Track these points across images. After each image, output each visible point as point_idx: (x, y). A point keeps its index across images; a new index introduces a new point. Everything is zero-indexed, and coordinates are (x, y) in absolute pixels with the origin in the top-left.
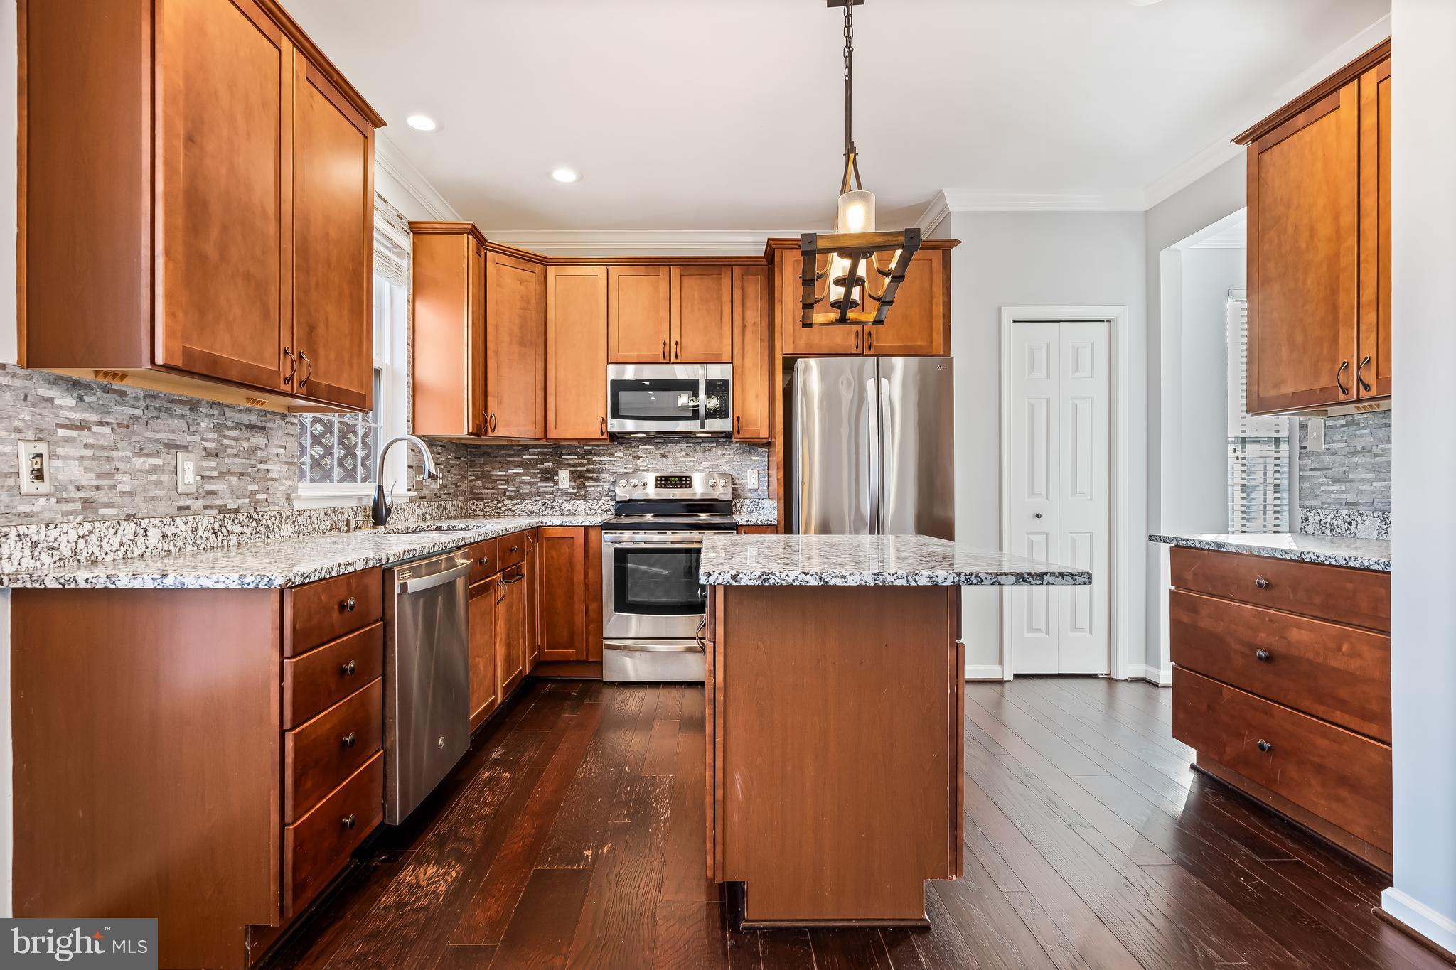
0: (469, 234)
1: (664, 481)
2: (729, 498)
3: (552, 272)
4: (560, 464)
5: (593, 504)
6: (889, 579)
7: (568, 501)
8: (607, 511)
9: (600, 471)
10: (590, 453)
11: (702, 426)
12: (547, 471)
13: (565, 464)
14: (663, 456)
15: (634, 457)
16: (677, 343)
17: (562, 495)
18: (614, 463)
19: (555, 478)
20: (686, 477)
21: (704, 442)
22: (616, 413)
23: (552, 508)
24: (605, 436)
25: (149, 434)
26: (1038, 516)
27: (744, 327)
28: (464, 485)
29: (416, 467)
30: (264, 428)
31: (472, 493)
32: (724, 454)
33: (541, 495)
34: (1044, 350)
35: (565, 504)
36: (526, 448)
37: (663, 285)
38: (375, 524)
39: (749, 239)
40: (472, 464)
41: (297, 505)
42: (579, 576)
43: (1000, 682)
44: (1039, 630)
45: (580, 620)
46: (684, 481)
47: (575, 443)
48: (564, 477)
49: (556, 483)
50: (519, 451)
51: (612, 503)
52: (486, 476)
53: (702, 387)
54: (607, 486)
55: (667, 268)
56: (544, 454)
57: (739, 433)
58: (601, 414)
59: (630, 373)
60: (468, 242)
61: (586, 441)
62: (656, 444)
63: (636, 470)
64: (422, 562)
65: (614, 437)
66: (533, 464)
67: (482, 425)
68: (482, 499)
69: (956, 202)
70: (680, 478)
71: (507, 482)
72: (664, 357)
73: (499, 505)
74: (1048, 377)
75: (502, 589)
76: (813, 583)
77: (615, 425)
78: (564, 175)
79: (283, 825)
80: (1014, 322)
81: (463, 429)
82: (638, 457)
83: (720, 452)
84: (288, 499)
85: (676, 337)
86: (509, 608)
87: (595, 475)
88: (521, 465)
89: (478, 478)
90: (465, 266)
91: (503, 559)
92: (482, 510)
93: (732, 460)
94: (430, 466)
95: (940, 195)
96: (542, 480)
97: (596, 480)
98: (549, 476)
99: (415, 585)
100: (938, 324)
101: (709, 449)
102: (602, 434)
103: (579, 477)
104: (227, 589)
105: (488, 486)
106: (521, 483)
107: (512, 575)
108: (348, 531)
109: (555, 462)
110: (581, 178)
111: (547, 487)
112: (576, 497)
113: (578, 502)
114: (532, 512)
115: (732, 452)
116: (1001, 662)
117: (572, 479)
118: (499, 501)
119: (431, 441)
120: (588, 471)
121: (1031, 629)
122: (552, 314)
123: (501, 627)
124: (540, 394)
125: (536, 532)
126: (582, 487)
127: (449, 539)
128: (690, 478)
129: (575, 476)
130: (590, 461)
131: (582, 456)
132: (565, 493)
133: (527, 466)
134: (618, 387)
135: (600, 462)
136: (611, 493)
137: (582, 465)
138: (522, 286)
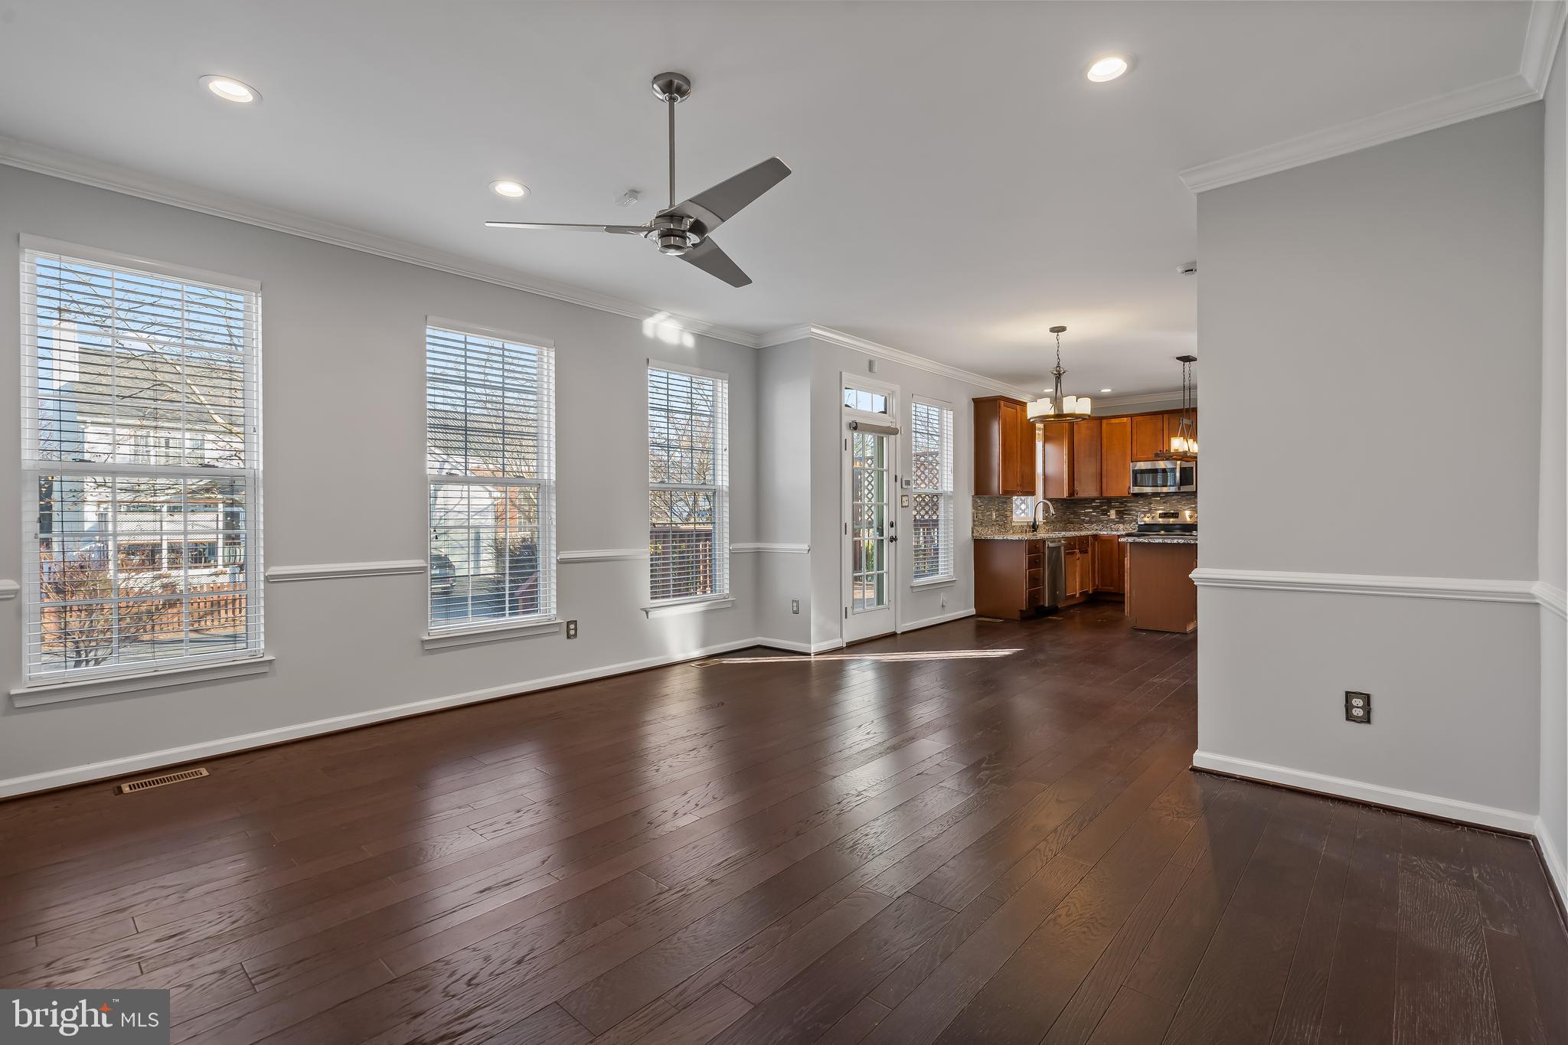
1: (1165, 515)
3: (1105, 423)
4: (1111, 507)
5: (1127, 526)
7: (1114, 524)
8: (1133, 528)
9: (1132, 510)
10: (1126, 502)
11: (1179, 489)
12: (1104, 510)
13: (1113, 507)
14: (1164, 503)
15: (1148, 504)
16: (1167, 450)
18: (1138, 507)
19: (1108, 513)
20: (1175, 513)
22: (1135, 484)
23: (1106, 527)
24: (1133, 495)
28: (1065, 517)
29: (1046, 509)
33: (1102, 521)
35: (1113, 526)
36: (1093, 500)
37: (1160, 424)
38: (1033, 531)
40: (1068, 508)
45: (1116, 575)
46: (1174, 515)
48: (1113, 514)
49: (1109, 516)
50: (1090, 501)
51: (1137, 524)
52: (1074, 513)
53: (1178, 470)
54: (1134, 517)
56: (1103, 502)
58: (1129, 484)
59: (1142, 465)
61: (1125, 497)
62: (1161, 497)
63: (1150, 510)
64: (1053, 540)
65: (1136, 495)
66: (1097, 507)
67: (1072, 492)
68: (1073, 521)
70: (1172, 514)
71: (1085, 516)
73: (1081, 526)
75: (1078, 555)
77: (1136, 490)
79: (1026, 589)
81: (1065, 495)
82: (1150, 504)
85: (1166, 447)
86: (1082, 565)
87: (1128, 512)
88: (1092, 508)
89: (1072, 514)
91: (1079, 545)
94: (1052, 511)
96: (1102, 514)
97: (1129, 514)
98: (1105, 513)
99: (1051, 545)
101: (1191, 499)
102: (1131, 493)
103: (1120, 513)
106: (1092, 515)
107: (1084, 552)
108: (1024, 531)
109: (1108, 506)
111: (1104, 517)
112: (1119, 523)
113: (1119, 525)
114: (1095, 528)
117: (1116, 514)
118: (1081, 524)
119: (1051, 500)
120: (1124, 510)
122: (1105, 440)
123: (1078, 569)
124: (1099, 477)
125: (1095, 537)
126: (1122, 518)
127: (1060, 535)
128: (1178, 513)
129: (1118, 513)
130: (1126, 506)
131: (1121, 503)
132: (1113, 521)
133: (1094, 508)
134: (1135, 472)
135: (1131, 506)
136: (1136, 521)
137: (1122, 508)
138: (1090, 431)
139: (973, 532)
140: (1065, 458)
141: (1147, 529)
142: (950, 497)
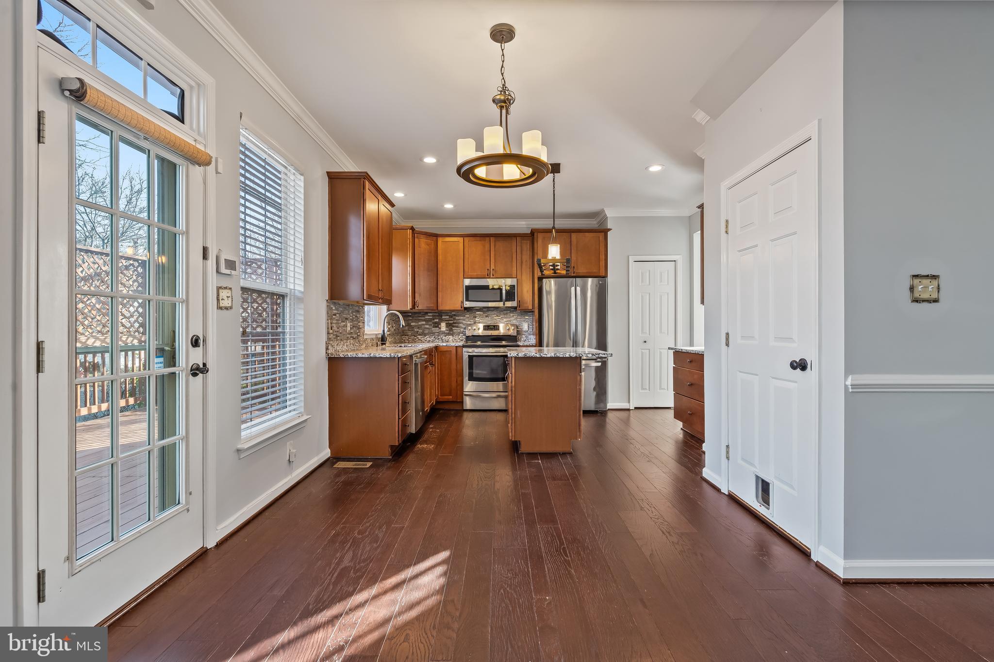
0: (410, 229)
1: (487, 328)
2: (515, 334)
3: (440, 240)
4: (442, 320)
5: (456, 338)
6: (558, 355)
7: (445, 336)
8: (462, 340)
9: (459, 323)
10: (455, 315)
11: (504, 304)
12: (436, 323)
13: (443, 320)
14: (486, 316)
15: (474, 317)
16: (493, 270)
17: (442, 333)
18: (465, 320)
19: (439, 326)
20: (497, 326)
21: (504, 311)
22: (467, 300)
23: (438, 339)
24: (463, 309)
25: (343, 316)
26: (645, 342)
27: (522, 262)
29: (388, 322)
31: (403, 333)
32: (513, 316)
34: (648, 272)
35: (444, 338)
36: (427, 313)
37: (487, 246)
38: (384, 344)
39: (524, 223)
41: (365, 337)
42: (454, 366)
43: (629, 410)
44: (646, 389)
45: (454, 385)
46: (496, 328)
47: (448, 311)
48: (443, 326)
49: (440, 328)
50: (424, 314)
51: (465, 336)
54: (462, 330)
55: (489, 238)
56: (435, 316)
57: (520, 307)
58: (461, 299)
59: (473, 282)
60: (409, 232)
61: (454, 310)
62: (483, 311)
63: (475, 323)
64: (417, 356)
65: (466, 309)
66: (430, 320)
67: (414, 304)
68: (408, 335)
69: (609, 213)
70: (494, 326)
71: (419, 328)
72: (488, 275)
73: (415, 338)
74: (649, 284)
76: (538, 356)
77: (468, 304)
78: (449, 206)
79: (399, 419)
80: (634, 261)
81: (409, 307)
82: (476, 317)
83: (511, 315)
84: (363, 335)
85: (493, 267)
86: (431, 378)
87: (457, 325)
88: (424, 320)
90: (408, 242)
92: (408, 340)
93: (517, 318)
95: (603, 210)
96: (433, 327)
97: (457, 327)
98: (437, 325)
99: (417, 361)
100: (602, 263)
101: (507, 314)
102: (461, 308)
103: (450, 326)
104: (387, 357)
105: (410, 329)
106: (424, 328)
108: (377, 346)
109: (440, 319)
110: (455, 206)
111: (436, 330)
112: (449, 334)
113: (450, 337)
114: (432, 341)
115: (517, 315)
116: (629, 402)
117: (447, 326)
118: (415, 336)
120: (454, 323)
121: (643, 389)
122: (440, 258)
123: (429, 382)
124: (436, 291)
125: (436, 347)
126: (451, 330)
128: (499, 326)
129: (448, 325)
130: (454, 319)
131: (451, 317)
132: (443, 333)
133: (427, 321)
134: (468, 288)
135: (459, 320)
136: (464, 333)
137: (451, 321)
138: (428, 247)
139: (327, 349)
140: (409, 269)
141: (472, 340)
142: (300, 300)
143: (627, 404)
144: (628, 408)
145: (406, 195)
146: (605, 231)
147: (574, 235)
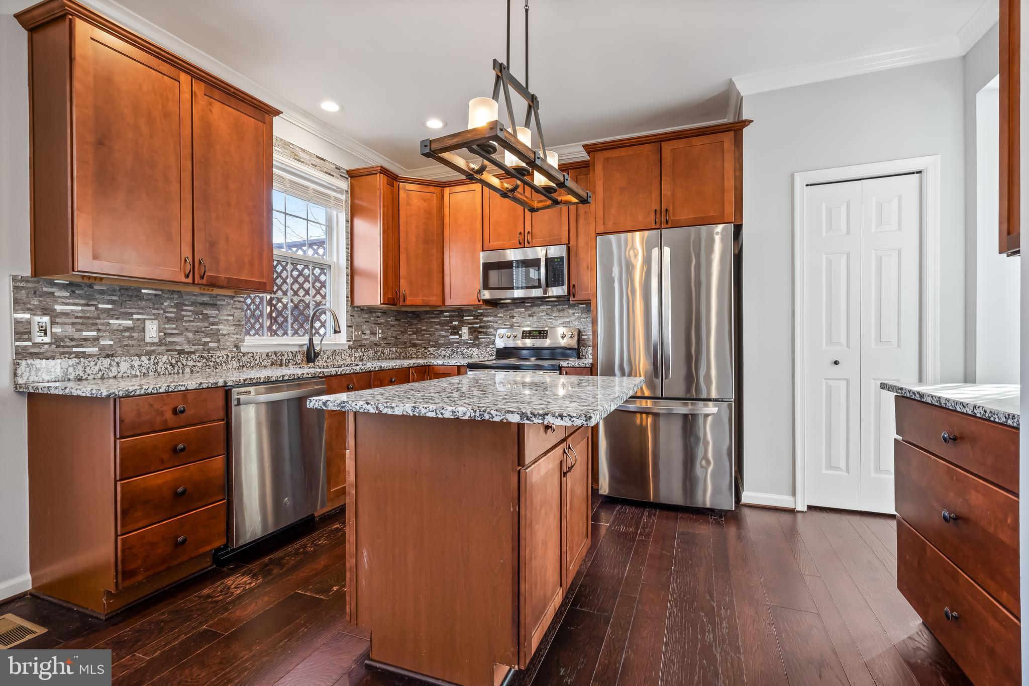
0: (381, 173)
1: (528, 335)
2: (576, 347)
3: (447, 191)
4: (463, 323)
5: (484, 351)
7: (468, 348)
8: (492, 355)
9: (488, 327)
10: (482, 314)
11: (545, 292)
12: (454, 327)
13: (465, 323)
14: (530, 315)
15: (510, 317)
16: (529, 232)
17: (464, 344)
18: (498, 322)
19: (460, 332)
20: (544, 331)
21: (559, 305)
22: (486, 286)
23: (457, 353)
24: (481, 303)
25: (123, 310)
26: (836, 363)
28: (405, 338)
29: (355, 326)
30: (216, 305)
31: (410, 343)
32: (574, 313)
33: (451, 344)
34: (844, 209)
35: (465, 351)
36: (441, 312)
38: (308, 362)
40: (411, 324)
41: (243, 350)
43: (792, 511)
44: (838, 468)
46: (544, 334)
47: (471, 308)
48: (465, 330)
49: (460, 336)
50: (438, 314)
51: (495, 350)
52: (418, 331)
53: (543, 264)
54: (491, 338)
56: (453, 316)
57: (574, 297)
58: (478, 288)
59: (496, 257)
60: (381, 178)
61: (476, 307)
63: (510, 326)
65: (490, 303)
66: (447, 323)
67: (395, 298)
68: (417, 347)
69: (744, 87)
70: (540, 332)
71: (431, 336)
72: (520, 243)
73: (426, 351)
74: (848, 233)
79: (116, 536)
80: (807, 185)
82: (513, 317)
83: (571, 311)
84: (237, 347)
85: (528, 229)
87: (485, 330)
88: (439, 324)
89: (414, 333)
90: (378, 194)
92: (416, 354)
93: (579, 317)
95: (731, 84)
96: (452, 334)
97: (486, 334)
98: (456, 331)
100: (730, 197)
101: (563, 310)
102: (479, 301)
103: (475, 331)
105: (420, 338)
106: (439, 336)
109: (459, 321)
110: (445, 124)
111: (454, 338)
112: (473, 345)
113: (474, 349)
114: (445, 356)
115: (580, 311)
116: (794, 494)
117: (470, 333)
118: (425, 348)
119: (371, 310)
120: (480, 327)
121: (829, 466)
122: (447, 221)
124: (439, 275)
125: (425, 369)
126: (477, 338)
128: (548, 331)
129: (474, 331)
130: (481, 321)
131: (476, 317)
133: (442, 324)
134: (487, 267)
135: (488, 321)
136: (494, 343)
137: (476, 323)
138: (425, 204)
141: (506, 355)
143: (791, 498)
144: (791, 506)
145: (342, 108)
146: (737, 128)
147: (667, 148)
